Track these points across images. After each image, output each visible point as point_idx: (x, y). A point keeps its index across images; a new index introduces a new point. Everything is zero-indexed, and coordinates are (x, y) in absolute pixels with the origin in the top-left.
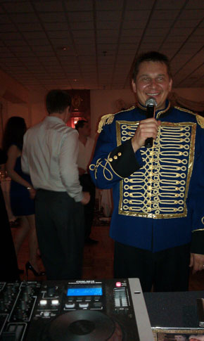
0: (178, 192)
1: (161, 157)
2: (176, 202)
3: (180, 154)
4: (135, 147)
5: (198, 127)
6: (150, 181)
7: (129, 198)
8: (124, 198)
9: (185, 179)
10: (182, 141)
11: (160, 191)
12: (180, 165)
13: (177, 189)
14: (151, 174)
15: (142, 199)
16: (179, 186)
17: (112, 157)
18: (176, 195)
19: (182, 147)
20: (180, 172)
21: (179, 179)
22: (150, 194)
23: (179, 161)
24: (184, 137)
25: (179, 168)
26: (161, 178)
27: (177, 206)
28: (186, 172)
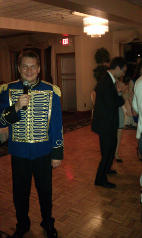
0: (43, 128)
1: (34, 110)
2: (42, 134)
3: (44, 108)
4: (17, 109)
5: (54, 93)
6: (29, 123)
7: (17, 132)
8: (15, 132)
9: (47, 122)
10: (45, 101)
11: (34, 129)
12: (44, 114)
13: (42, 127)
14: (29, 120)
15: (24, 133)
16: (44, 125)
17: (5, 113)
18: (42, 130)
19: (45, 104)
20: (44, 118)
21: (44, 122)
22: (28, 130)
23: (44, 112)
24: (46, 99)
25: (43, 116)
26: (34, 122)
27: (43, 136)
28: (47, 118)
